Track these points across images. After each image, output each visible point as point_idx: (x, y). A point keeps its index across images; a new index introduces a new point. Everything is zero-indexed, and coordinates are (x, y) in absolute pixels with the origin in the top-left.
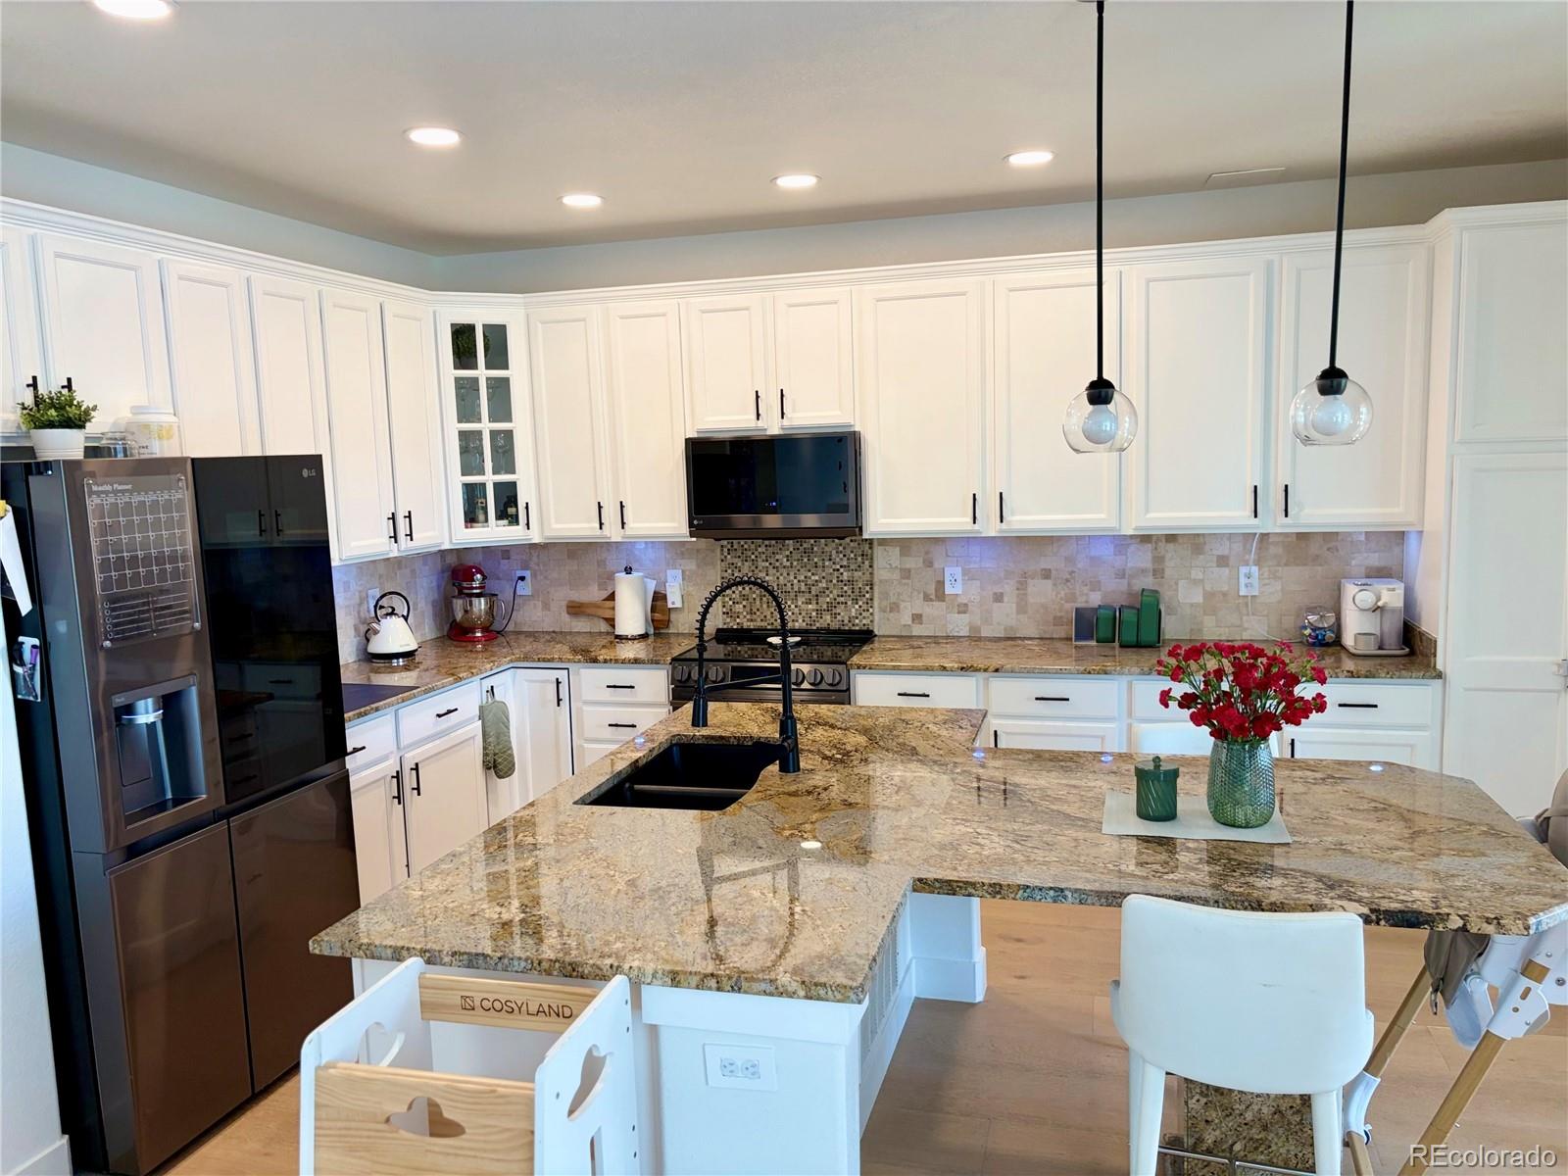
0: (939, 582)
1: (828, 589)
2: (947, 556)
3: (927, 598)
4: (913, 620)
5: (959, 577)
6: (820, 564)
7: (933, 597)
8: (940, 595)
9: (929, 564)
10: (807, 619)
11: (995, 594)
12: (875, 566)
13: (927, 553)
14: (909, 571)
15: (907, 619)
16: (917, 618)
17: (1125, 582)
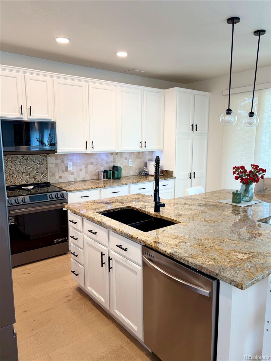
0: (66, 167)
1: (33, 171)
2: (68, 159)
3: (63, 172)
4: (59, 178)
5: (71, 165)
6: (30, 163)
7: (64, 171)
8: (66, 170)
9: (63, 162)
10: (27, 181)
11: (80, 169)
12: (48, 163)
13: (62, 159)
14: (58, 164)
15: (57, 178)
16: (60, 177)
17: (108, 164)
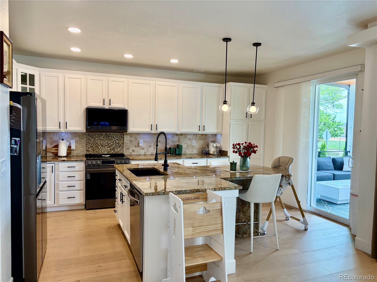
0: (138, 143)
1: (113, 145)
2: (140, 138)
3: (135, 147)
4: (132, 151)
5: (142, 142)
6: (111, 139)
7: (137, 146)
8: (138, 146)
9: (136, 139)
10: (108, 152)
11: (149, 146)
12: (124, 140)
13: (136, 137)
14: (132, 141)
17: (173, 143)
